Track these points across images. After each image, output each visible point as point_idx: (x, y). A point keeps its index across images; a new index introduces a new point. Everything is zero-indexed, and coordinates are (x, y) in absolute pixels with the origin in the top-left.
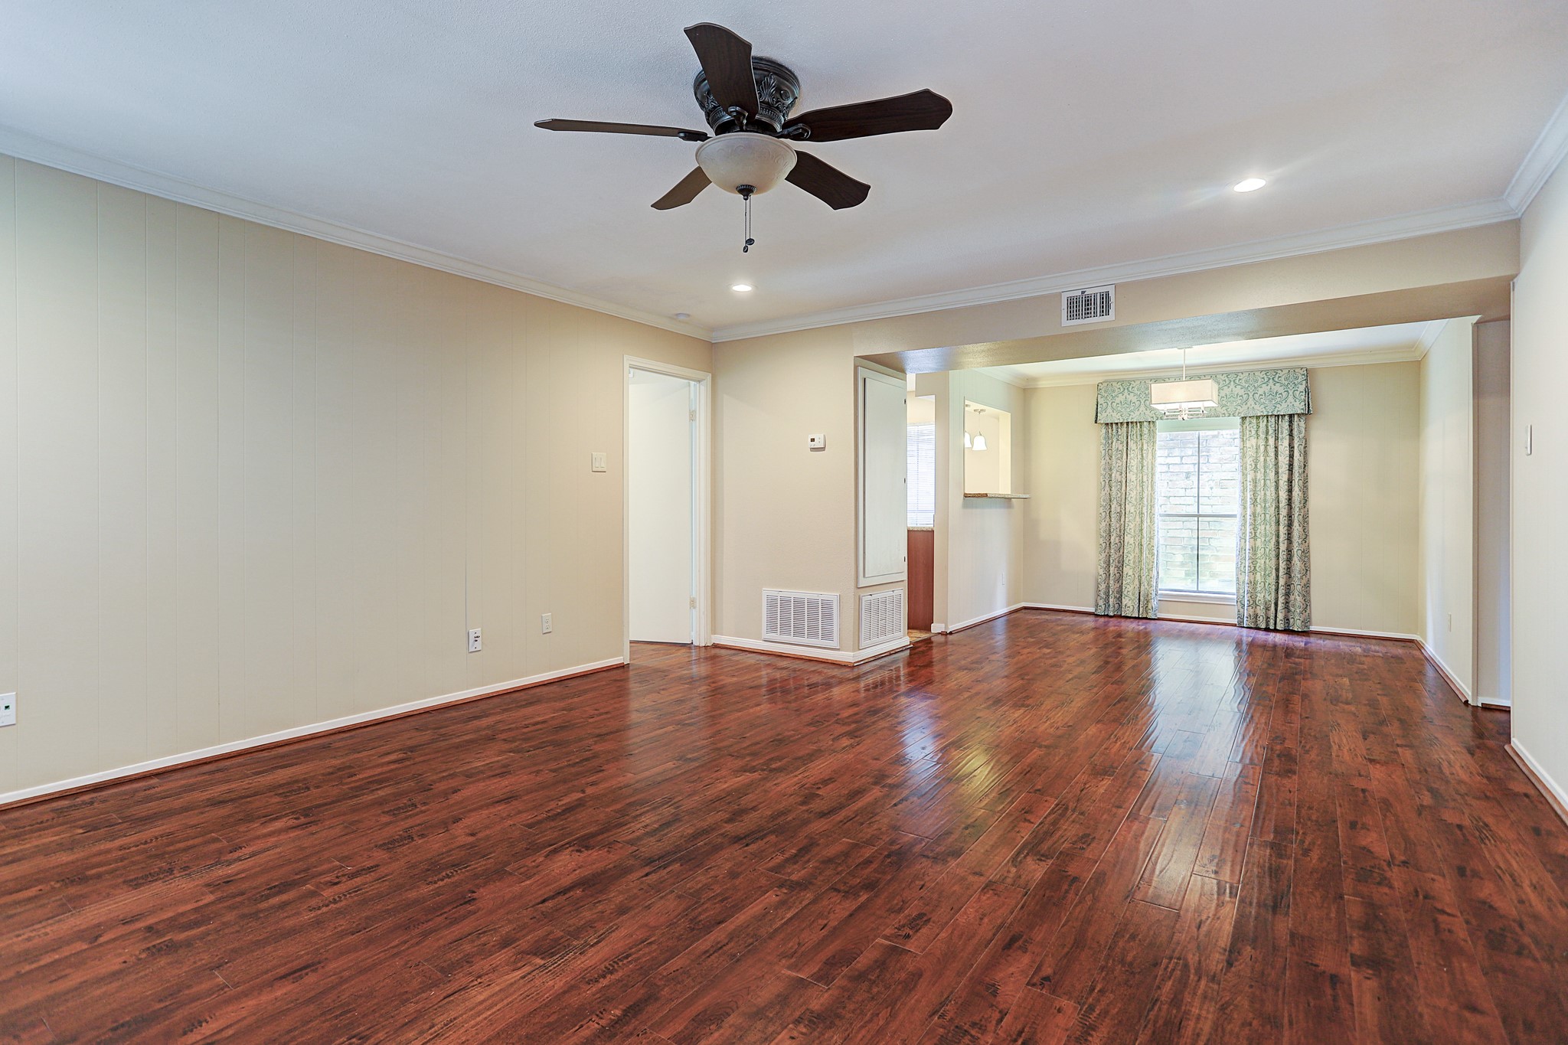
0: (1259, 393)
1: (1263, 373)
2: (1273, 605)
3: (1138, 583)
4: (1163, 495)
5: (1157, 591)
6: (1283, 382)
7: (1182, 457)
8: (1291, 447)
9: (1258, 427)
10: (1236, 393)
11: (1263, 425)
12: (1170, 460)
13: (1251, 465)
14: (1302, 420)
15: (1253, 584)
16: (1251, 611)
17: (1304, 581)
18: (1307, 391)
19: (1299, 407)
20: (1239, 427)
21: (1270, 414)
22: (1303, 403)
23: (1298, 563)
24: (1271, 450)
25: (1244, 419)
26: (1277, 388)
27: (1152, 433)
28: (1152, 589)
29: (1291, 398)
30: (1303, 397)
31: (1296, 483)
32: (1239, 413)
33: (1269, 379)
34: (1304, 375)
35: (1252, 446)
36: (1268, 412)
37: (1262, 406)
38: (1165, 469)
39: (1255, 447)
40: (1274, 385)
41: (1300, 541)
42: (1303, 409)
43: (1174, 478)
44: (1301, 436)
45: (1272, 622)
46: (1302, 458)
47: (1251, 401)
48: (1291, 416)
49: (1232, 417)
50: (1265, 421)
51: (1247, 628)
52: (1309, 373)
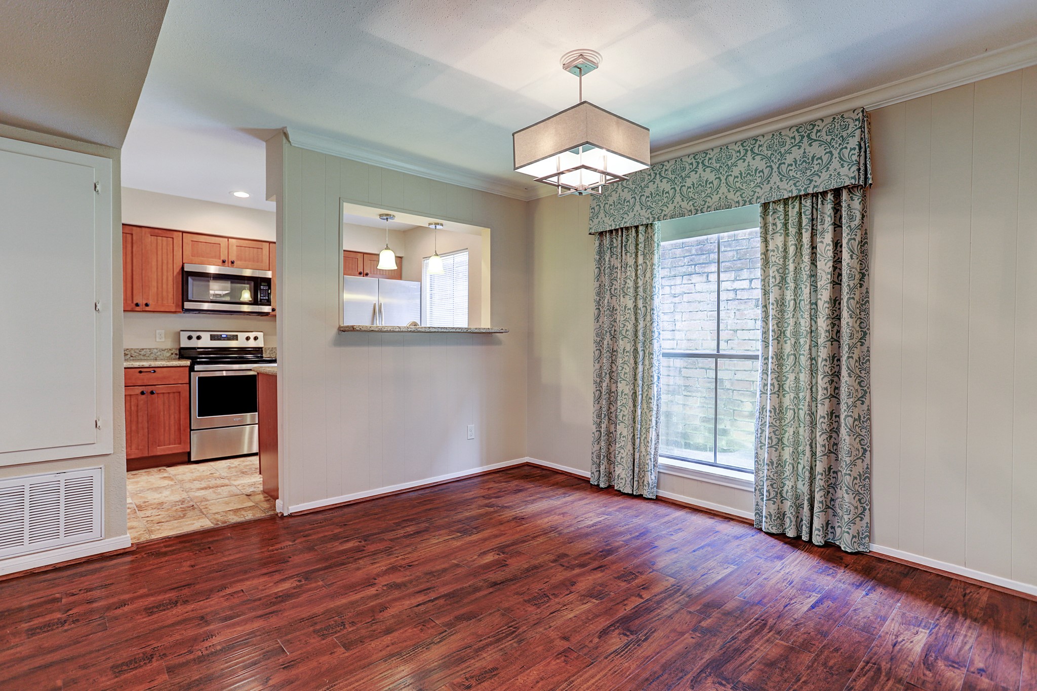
0: (788, 162)
1: (794, 129)
2: (806, 504)
3: (631, 449)
4: (729, 328)
5: (656, 461)
6: (825, 137)
7: (751, 281)
8: (837, 244)
9: (786, 214)
10: (754, 168)
11: (793, 212)
12: (737, 285)
13: (774, 277)
14: (856, 198)
15: (777, 465)
16: (773, 509)
17: (860, 467)
18: (863, 147)
19: (847, 175)
20: (760, 219)
21: (802, 193)
22: (855, 168)
23: (847, 438)
24: (806, 250)
25: (765, 206)
26: (816, 150)
27: (649, 240)
28: (648, 457)
29: (835, 163)
30: (855, 158)
31: (845, 304)
32: (758, 198)
33: (803, 137)
34: (858, 120)
35: (777, 248)
36: (800, 190)
37: (791, 182)
38: (731, 295)
39: (781, 249)
40: (810, 145)
41: (850, 401)
42: (854, 178)
43: (742, 307)
44: (853, 225)
45: (805, 530)
46: (855, 263)
47: (775, 178)
48: (837, 192)
49: (748, 206)
50: (797, 205)
51: (767, 533)
52: (867, 119)
